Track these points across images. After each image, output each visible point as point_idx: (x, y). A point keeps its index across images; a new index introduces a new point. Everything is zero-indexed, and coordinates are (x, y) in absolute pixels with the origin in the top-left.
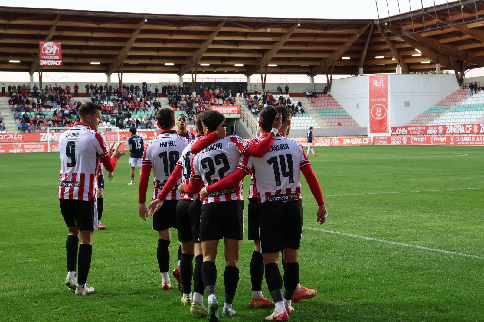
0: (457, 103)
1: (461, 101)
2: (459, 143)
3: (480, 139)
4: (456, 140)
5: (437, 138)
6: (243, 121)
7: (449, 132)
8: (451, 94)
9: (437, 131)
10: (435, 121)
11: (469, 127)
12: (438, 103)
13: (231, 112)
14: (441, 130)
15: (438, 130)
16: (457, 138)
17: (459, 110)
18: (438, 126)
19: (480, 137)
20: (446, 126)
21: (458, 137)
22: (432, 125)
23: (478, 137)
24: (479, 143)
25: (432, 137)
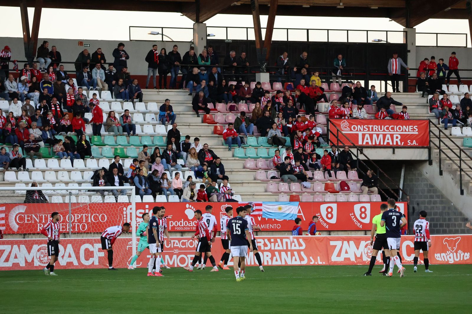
6: (441, 173)
13: (397, 140)
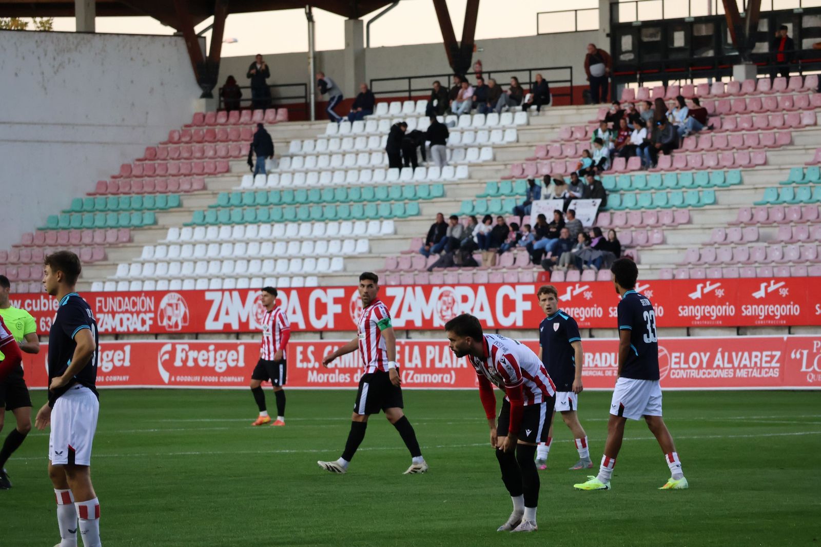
0: (214, 183)
1: (228, 170)
2: (312, 377)
3: (429, 357)
4: (299, 365)
5: (193, 354)
7: (219, 326)
8: (165, 138)
9: (154, 320)
10: (121, 271)
11: (328, 298)
12: (108, 180)
14: (177, 315)
15: (159, 314)
16: (304, 353)
17: (236, 214)
18: (158, 296)
19: (429, 348)
20: (202, 292)
21: (311, 348)
22: (110, 287)
23: (416, 349)
24: (420, 378)
25: (168, 348)
